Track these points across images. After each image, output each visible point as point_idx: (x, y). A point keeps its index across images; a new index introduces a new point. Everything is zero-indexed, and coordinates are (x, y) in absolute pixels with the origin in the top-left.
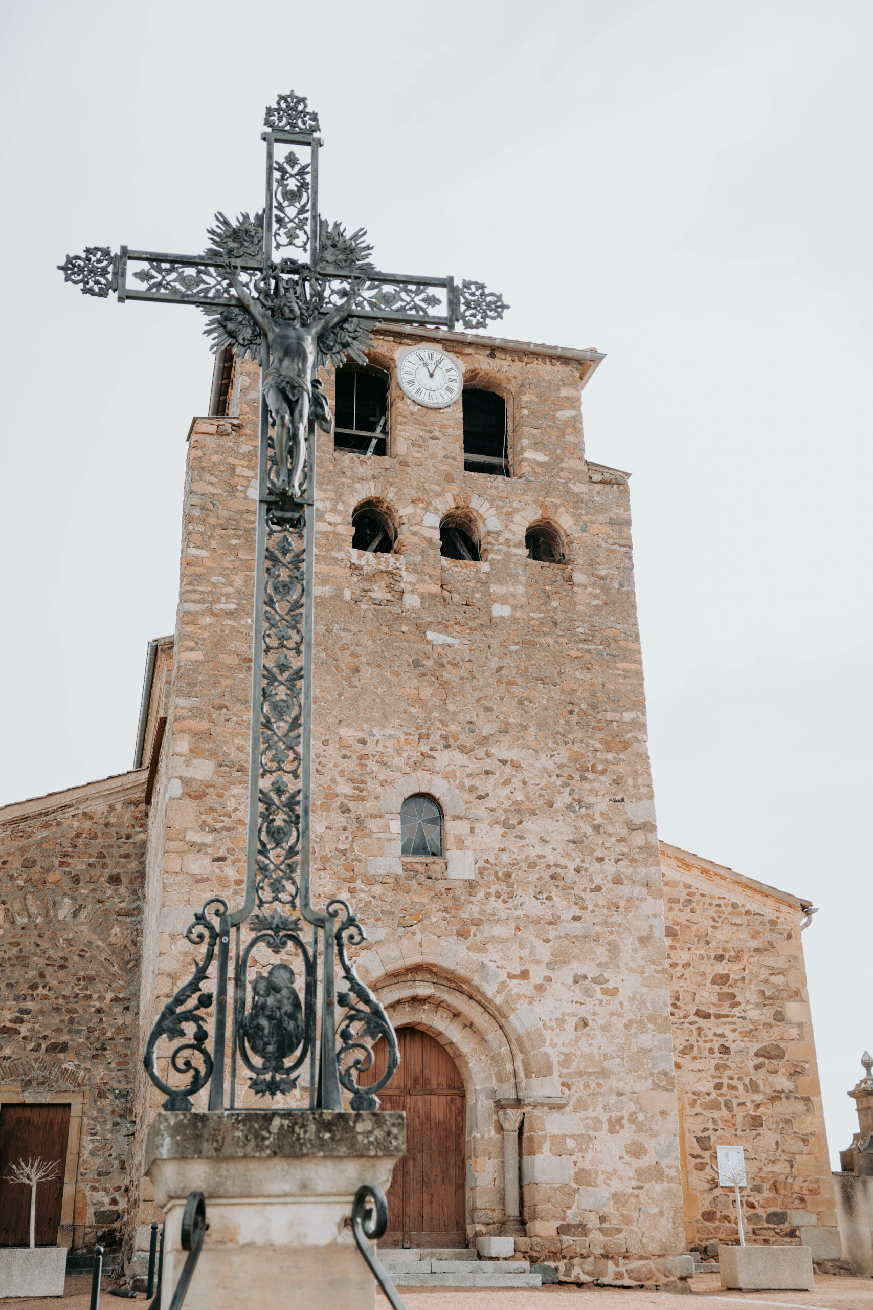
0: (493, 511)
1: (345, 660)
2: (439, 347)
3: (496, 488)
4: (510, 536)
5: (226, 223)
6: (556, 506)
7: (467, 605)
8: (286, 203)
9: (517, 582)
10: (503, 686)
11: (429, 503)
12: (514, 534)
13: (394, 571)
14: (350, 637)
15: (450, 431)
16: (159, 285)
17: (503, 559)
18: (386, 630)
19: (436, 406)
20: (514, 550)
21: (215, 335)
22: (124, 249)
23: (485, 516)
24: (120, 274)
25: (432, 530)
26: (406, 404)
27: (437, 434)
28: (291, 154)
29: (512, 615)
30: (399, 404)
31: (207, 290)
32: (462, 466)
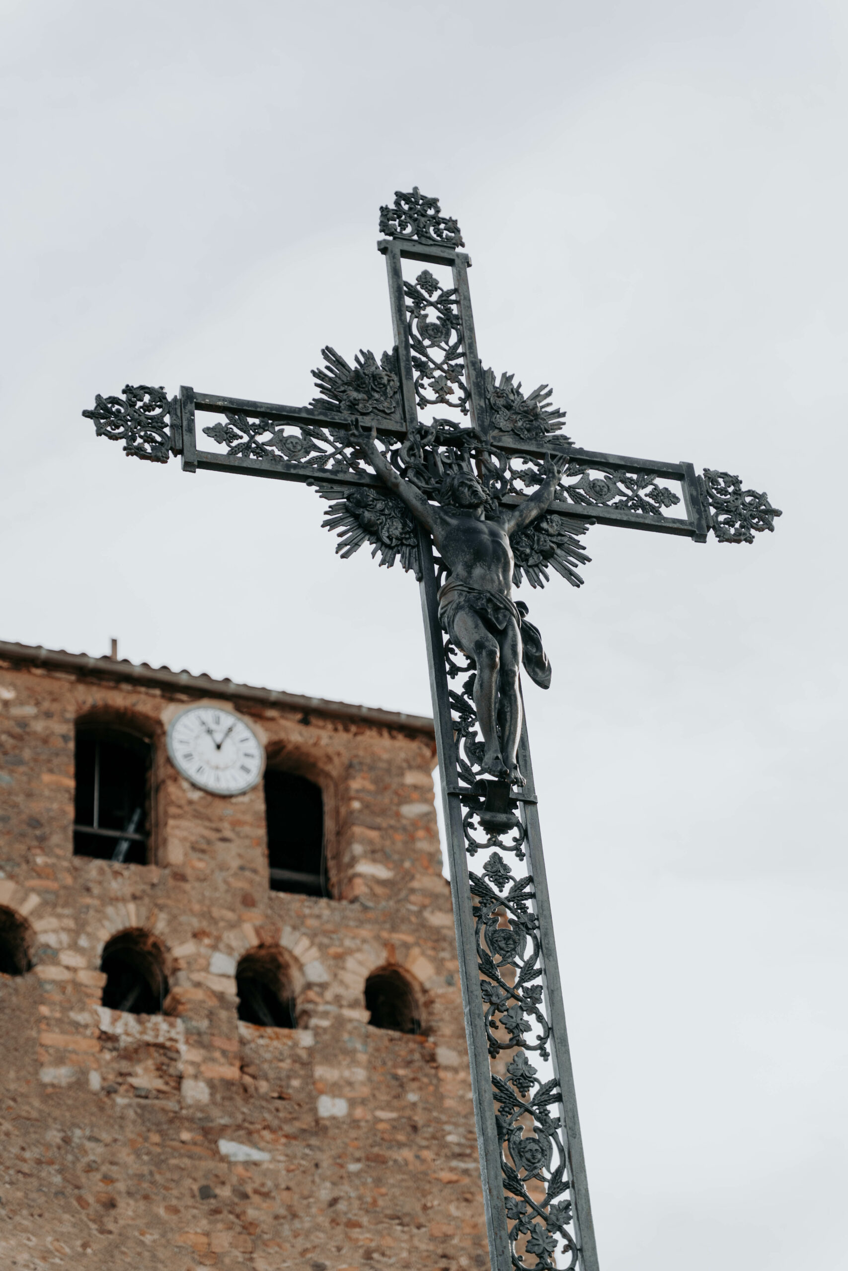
0: (314, 952)
1: (93, 1188)
2: (229, 706)
3: (319, 917)
4: (340, 990)
5: (339, 362)
6: (407, 946)
7: (280, 1098)
8: (427, 342)
9: (354, 1062)
10: (339, 1229)
11: (218, 939)
12: (347, 987)
13: (168, 1044)
14: (100, 1149)
15: (247, 829)
16: (246, 448)
17: (332, 1026)
18: (155, 1138)
19: (226, 793)
20: (348, 1013)
21: (342, 529)
22: (187, 392)
23: (303, 959)
24: (186, 428)
25: (224, 980)
26: (180, 788)
27: (228, 833)
28: (426, 273)
29: (350, 1114)
30: (172, 788)
31: (323, 459)
32: (266, 883)
